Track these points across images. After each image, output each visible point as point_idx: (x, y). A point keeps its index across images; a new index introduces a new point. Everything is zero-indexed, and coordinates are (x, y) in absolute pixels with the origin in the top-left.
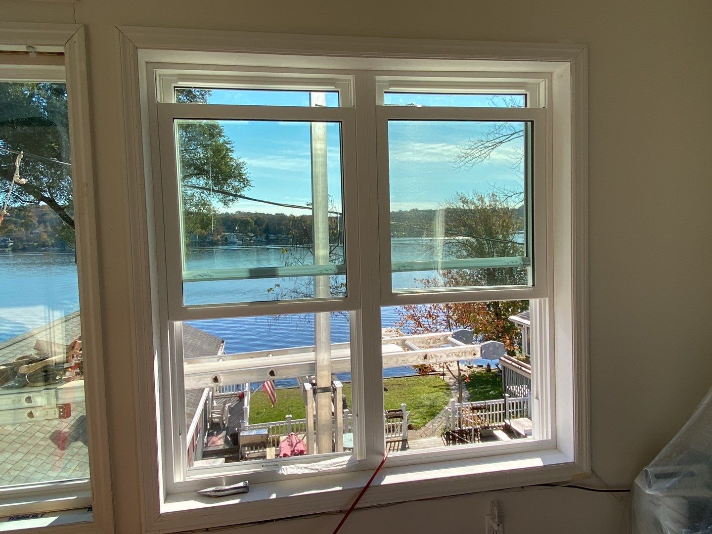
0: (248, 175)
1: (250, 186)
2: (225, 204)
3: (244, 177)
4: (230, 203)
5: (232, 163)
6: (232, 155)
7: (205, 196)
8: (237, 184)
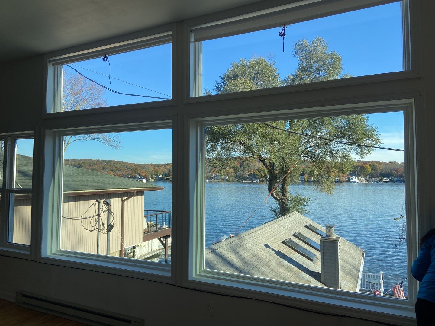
0: (378, 135)
1: (380, 143)
2: (361, 156)
3: (375, 137)
4: (365, 155)
5: (367, 128)
6: (367, 123)
7: (346, 151)
8: (370, 142)
